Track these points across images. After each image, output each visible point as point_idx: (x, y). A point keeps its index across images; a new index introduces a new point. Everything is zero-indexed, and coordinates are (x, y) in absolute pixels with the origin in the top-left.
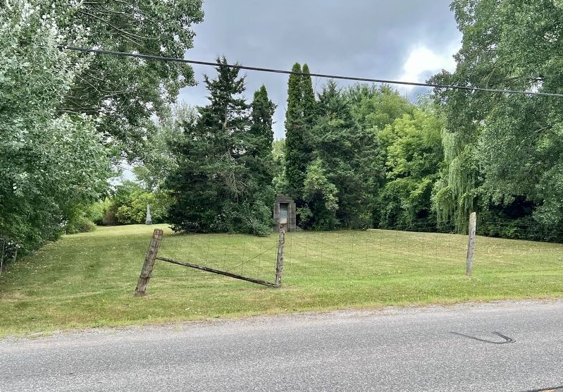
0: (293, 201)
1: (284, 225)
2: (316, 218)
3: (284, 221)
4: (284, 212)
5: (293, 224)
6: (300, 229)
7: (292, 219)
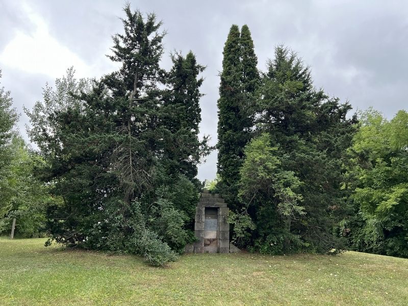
0: (225, 205)
1: (211, 241)
2: (262, 232)
3: (212, 235)
4: (211, 221)
5: (224, 239)
6: (236, 249)
7: (224, 233)
